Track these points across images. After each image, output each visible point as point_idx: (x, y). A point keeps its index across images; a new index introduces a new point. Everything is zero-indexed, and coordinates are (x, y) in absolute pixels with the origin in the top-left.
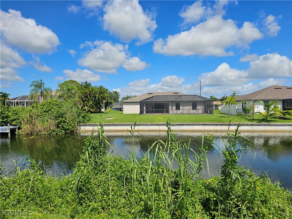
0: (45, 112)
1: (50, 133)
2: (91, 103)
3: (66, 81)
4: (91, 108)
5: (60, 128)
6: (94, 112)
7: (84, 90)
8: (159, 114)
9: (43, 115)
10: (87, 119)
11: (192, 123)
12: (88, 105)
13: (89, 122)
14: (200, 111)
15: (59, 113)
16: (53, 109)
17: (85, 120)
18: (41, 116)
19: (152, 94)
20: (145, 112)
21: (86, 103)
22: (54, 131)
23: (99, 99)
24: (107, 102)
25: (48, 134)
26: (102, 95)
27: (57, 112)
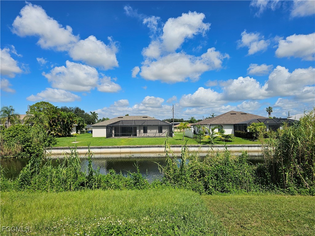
0: (11, 137)
1: (16, 156)
2: (60, 127)
3: (38, 103)
4: (59, 132)
5: (26, 152)
6: (63, 136)
7: (52, 115)
8: (124, 137)
9: (9, 140)
10: (53, 143)
11: (148, 146)
12: (56, 129)
13: (55, 145)
14: (165, 135)
15: (26, 138)
16: (19, 134)
17: (51, 144)
18: (7, 141)
19: (122, 118)
20: (113, 136)
21: (54, 128)
22: (19, 154)
23: (67, 123)
24: (79, 125)
25: (13, 157)
26: (71, 119)
27: (24, 137)
